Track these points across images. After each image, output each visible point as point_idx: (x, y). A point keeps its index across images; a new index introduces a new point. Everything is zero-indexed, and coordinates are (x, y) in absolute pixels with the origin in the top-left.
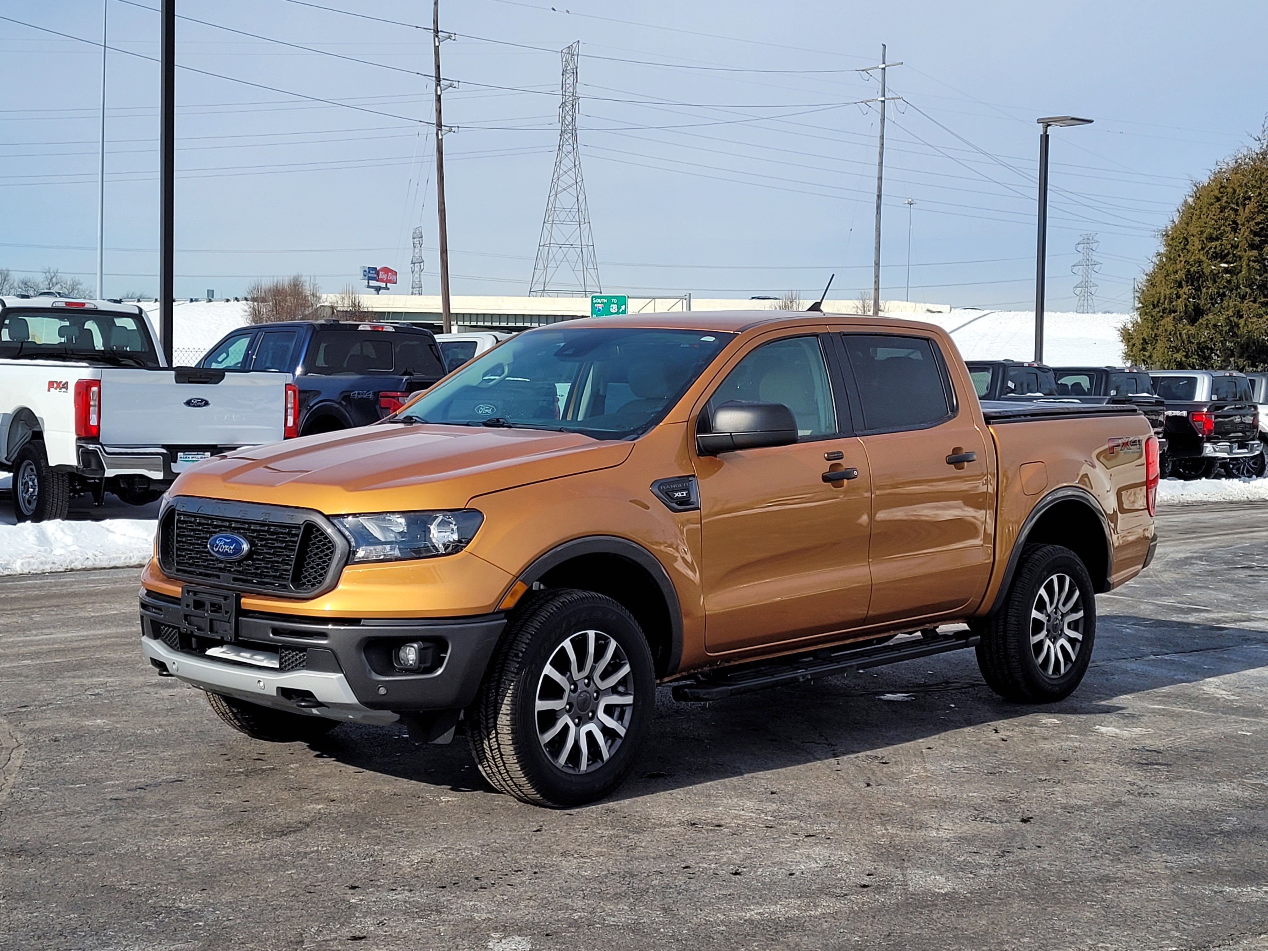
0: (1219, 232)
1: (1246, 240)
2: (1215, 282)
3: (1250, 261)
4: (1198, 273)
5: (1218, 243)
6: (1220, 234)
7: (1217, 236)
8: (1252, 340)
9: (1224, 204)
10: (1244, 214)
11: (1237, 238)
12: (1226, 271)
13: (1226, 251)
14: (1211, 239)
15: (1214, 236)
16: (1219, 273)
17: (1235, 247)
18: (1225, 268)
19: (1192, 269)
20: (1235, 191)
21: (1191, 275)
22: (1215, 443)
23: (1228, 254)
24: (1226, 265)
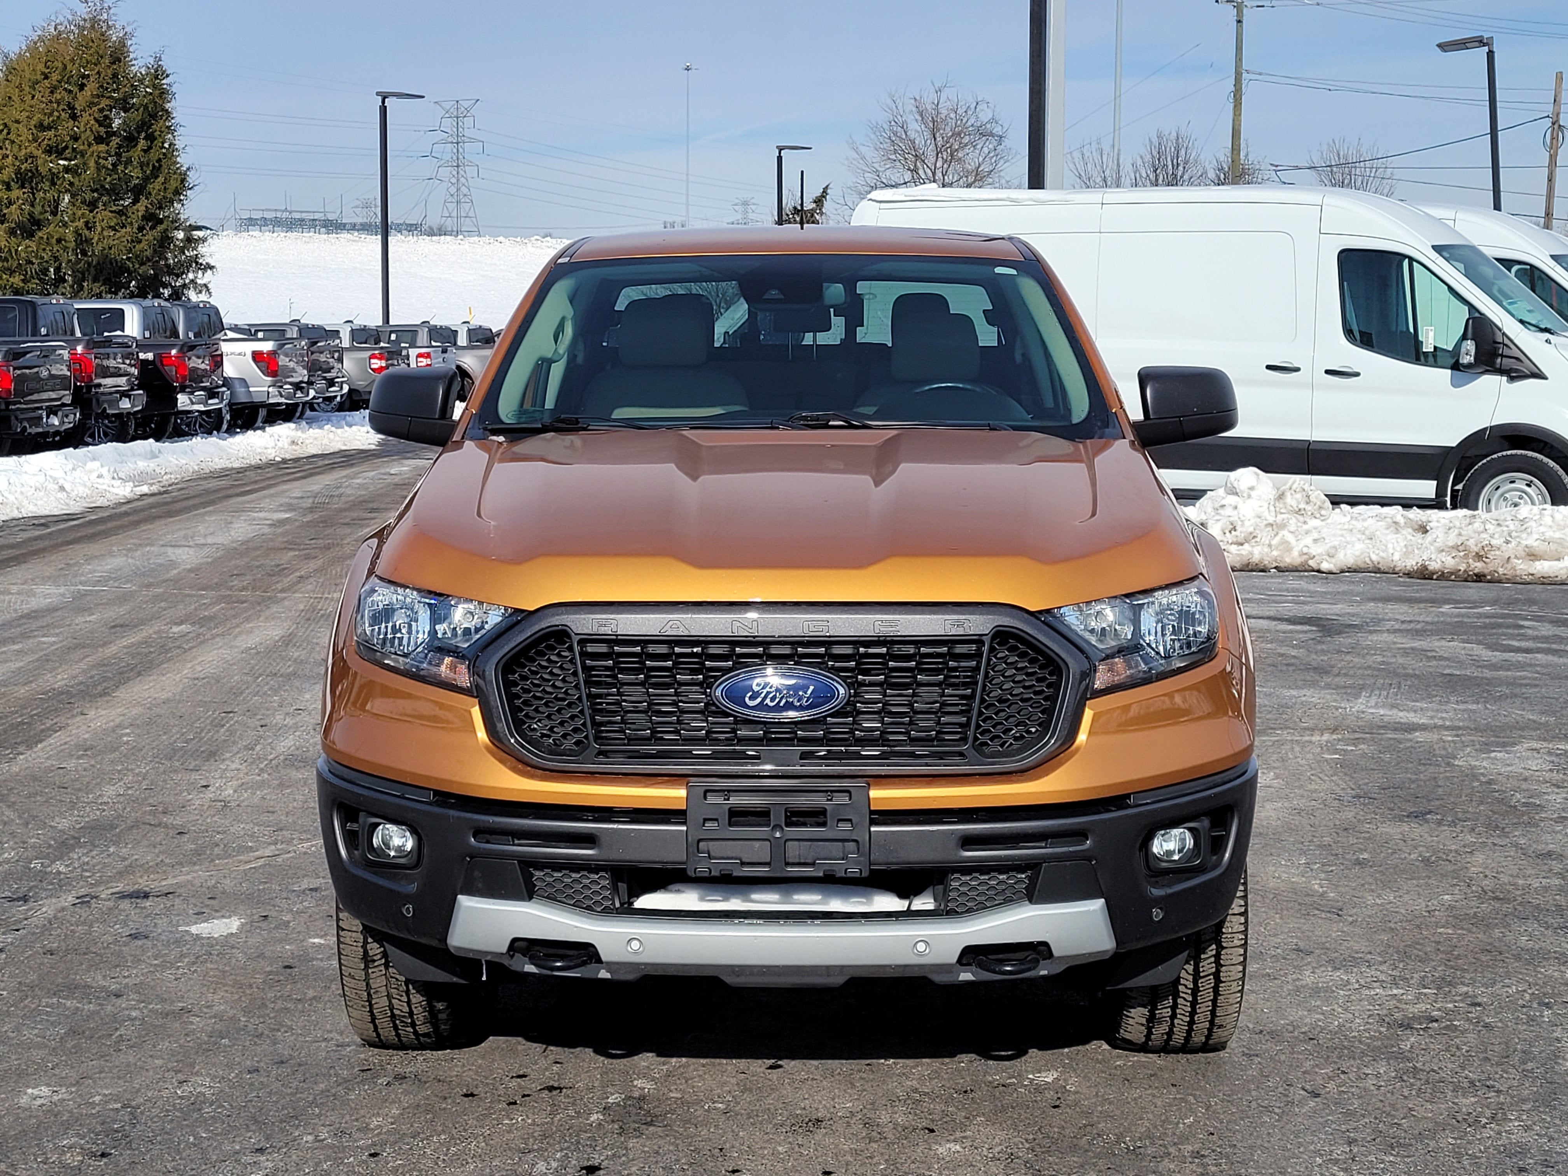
0: (51, 119)
1: (91, 130)
2: (53, 184)
3: (99, 157)
4: (31, 171)
5: (52, 133)
6: (53, 121)
7: (49, 124)
8: (108, 260)
9: (55, 83)
10: (82, 99)
11: (78, 128)
12: (67, 169)
13: (64, 144)
14: (41, 127)
15: (46, 123)
16: (59, 173)
17: (76, 138)
18: (64, 165)
19: (23, 167)
20: (65, 67)
21: (21, 174)
22: (192, 393)
23: (66, 147)
24: (66, 163)
